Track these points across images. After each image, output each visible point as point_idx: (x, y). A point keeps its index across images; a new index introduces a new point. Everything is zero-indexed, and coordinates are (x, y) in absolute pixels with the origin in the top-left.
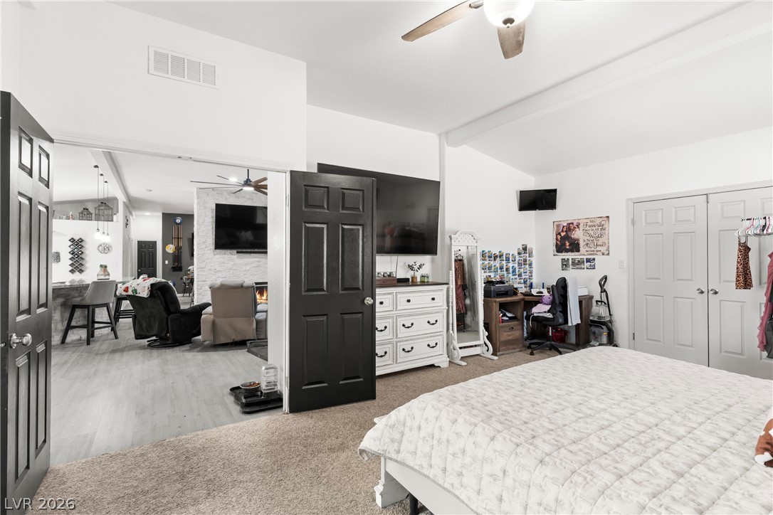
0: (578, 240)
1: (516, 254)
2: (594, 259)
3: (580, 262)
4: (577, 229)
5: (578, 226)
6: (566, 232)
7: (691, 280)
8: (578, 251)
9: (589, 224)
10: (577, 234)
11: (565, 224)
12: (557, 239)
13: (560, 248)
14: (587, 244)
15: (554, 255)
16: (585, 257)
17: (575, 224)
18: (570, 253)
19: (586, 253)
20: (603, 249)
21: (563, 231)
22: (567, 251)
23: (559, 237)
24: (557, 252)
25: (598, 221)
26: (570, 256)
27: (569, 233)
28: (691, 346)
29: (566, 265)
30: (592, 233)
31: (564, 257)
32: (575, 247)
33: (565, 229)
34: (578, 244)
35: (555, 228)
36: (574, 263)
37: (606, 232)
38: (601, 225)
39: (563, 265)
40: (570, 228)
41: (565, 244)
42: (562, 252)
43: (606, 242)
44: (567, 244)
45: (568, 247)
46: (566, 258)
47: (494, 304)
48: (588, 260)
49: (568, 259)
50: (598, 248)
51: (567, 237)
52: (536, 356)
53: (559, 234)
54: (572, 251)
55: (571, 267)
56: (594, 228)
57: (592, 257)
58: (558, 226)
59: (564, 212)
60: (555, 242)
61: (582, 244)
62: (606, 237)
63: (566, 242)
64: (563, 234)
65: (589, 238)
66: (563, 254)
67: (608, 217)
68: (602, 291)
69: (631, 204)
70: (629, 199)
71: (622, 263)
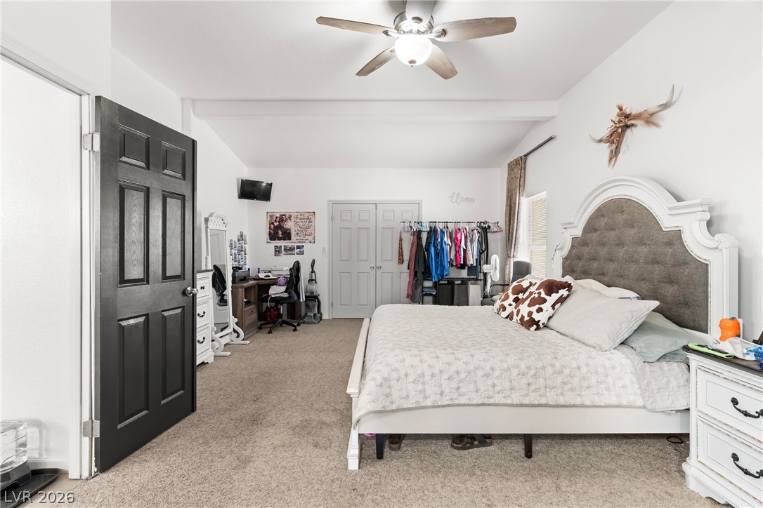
0: (290, 230)
1: (237, 241)
2: (303, 246)
3: (292, 249)
4: (289, 221)
5: (290, 218)
6: (279, 222)
7: (367, 260)
8: (290, 239)
9: (299, 217)
10: (289, 225)
11: (278, 215)
12: (270, 228)
13: (273, 236)
14: (297, 234)
15: (267, 242)
16: (296, 245)
17: (287, 216)
18: (282, 241)
19: (296, 241)
20: (310, 238)
21: (276, 221)
22: (280, 239)
23: (272, 226)
24: (271, 239)
25: (307, 215)
26: (282, 243)
27: (282, 224)
28: (367, 305)
29: (279, 251)
30: (301, 224)
31: (276, 245)
32: (287, 235)
33: (278, 220)
34: (290, 234)
35: (269, 219)
36: (285, 249)
37: (313, 224)
38: (308, 219)
39: (276, 251)
40: (282, 219)
41: (278, 233)
42: (275, 240)
43: (313, 233)
44: (280, 233)
45: (281, 236)
46: (279, 245)
47: (240, 290)
48: (298, 247)
49: (281, 246)
50: (307, 237)
51: (280, 227)
52: (274, 333)
53: (273, 223)
54: (285, 239)
55: (283, 252)
56: (303, 221)
57: (301, 244)
58: (271, 216)
59: (277, 205)
60: (268, 230)
61: (293, 233)
62: (312, 228)
63: (278, 231)
64: (276, 224)
65: (299, 229)
66: (276, 241)
67: (314, 213)
68: (313, 271)
69: (331, 204)
70: (329, 201)
71: (324, 249)
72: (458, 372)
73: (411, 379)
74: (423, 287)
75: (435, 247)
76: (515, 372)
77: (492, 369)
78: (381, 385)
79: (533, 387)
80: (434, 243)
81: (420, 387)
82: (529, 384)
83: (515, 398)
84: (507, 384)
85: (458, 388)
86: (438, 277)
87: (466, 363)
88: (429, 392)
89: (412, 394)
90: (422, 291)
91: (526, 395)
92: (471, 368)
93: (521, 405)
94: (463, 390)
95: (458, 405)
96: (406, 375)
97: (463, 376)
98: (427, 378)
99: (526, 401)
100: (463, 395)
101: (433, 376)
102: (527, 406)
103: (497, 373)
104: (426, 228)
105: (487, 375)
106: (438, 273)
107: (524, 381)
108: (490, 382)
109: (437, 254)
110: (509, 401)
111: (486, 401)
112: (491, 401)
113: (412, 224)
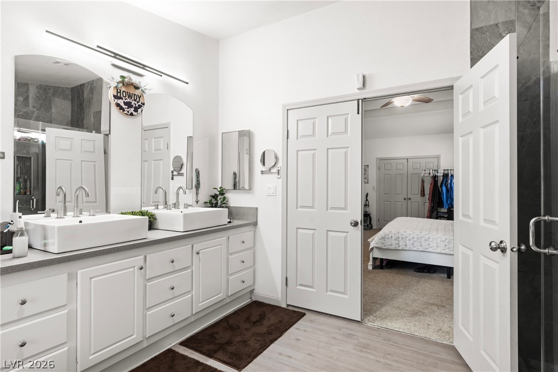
7: (401, 194)
20: (366, 180)
37: (367, 172)
38: (364, 169)
43: (367, 177)
62: (367, 175)
67: (368, 165)
68: (367, 200)
69: (378, 160)
70: (377, 158)
71: (374, 187)
72: (413, 238)
73: (393, 239)
74: (438, 212)
75: (446, 187)
76: (439, 240)
77: (429, 238)
78: (381, 239)
79: (448, 247)
80: (446, 183)
81: (397, 242)
82: (445, 245)
83: (439, 250)
84: (435, 245)
85: (413, 244)
86: (448, 205)
87: (417, 235)
88: (401, 244)
89: (394, 244)
90: (437, 214)
91: (444, 250)
92: (420, 237)
93: (441, 253)
94: (415, 245)
95: (413, 250)
96: (392, 237)
97: (415, 239)
98: (400, 239)
99: (444, 252)
100: (415, 247)
101: (402, 238)
102: (443, 254)
103: (431, 240)
104: (440, 174)
105: (426, 240)
106: (449, 202)
107: (444, 244)
108: (427, 243)
109: (447, 191)
110: (435, 251)
111: (425, 250)
112: (428, 250)
113: (431, 172)
